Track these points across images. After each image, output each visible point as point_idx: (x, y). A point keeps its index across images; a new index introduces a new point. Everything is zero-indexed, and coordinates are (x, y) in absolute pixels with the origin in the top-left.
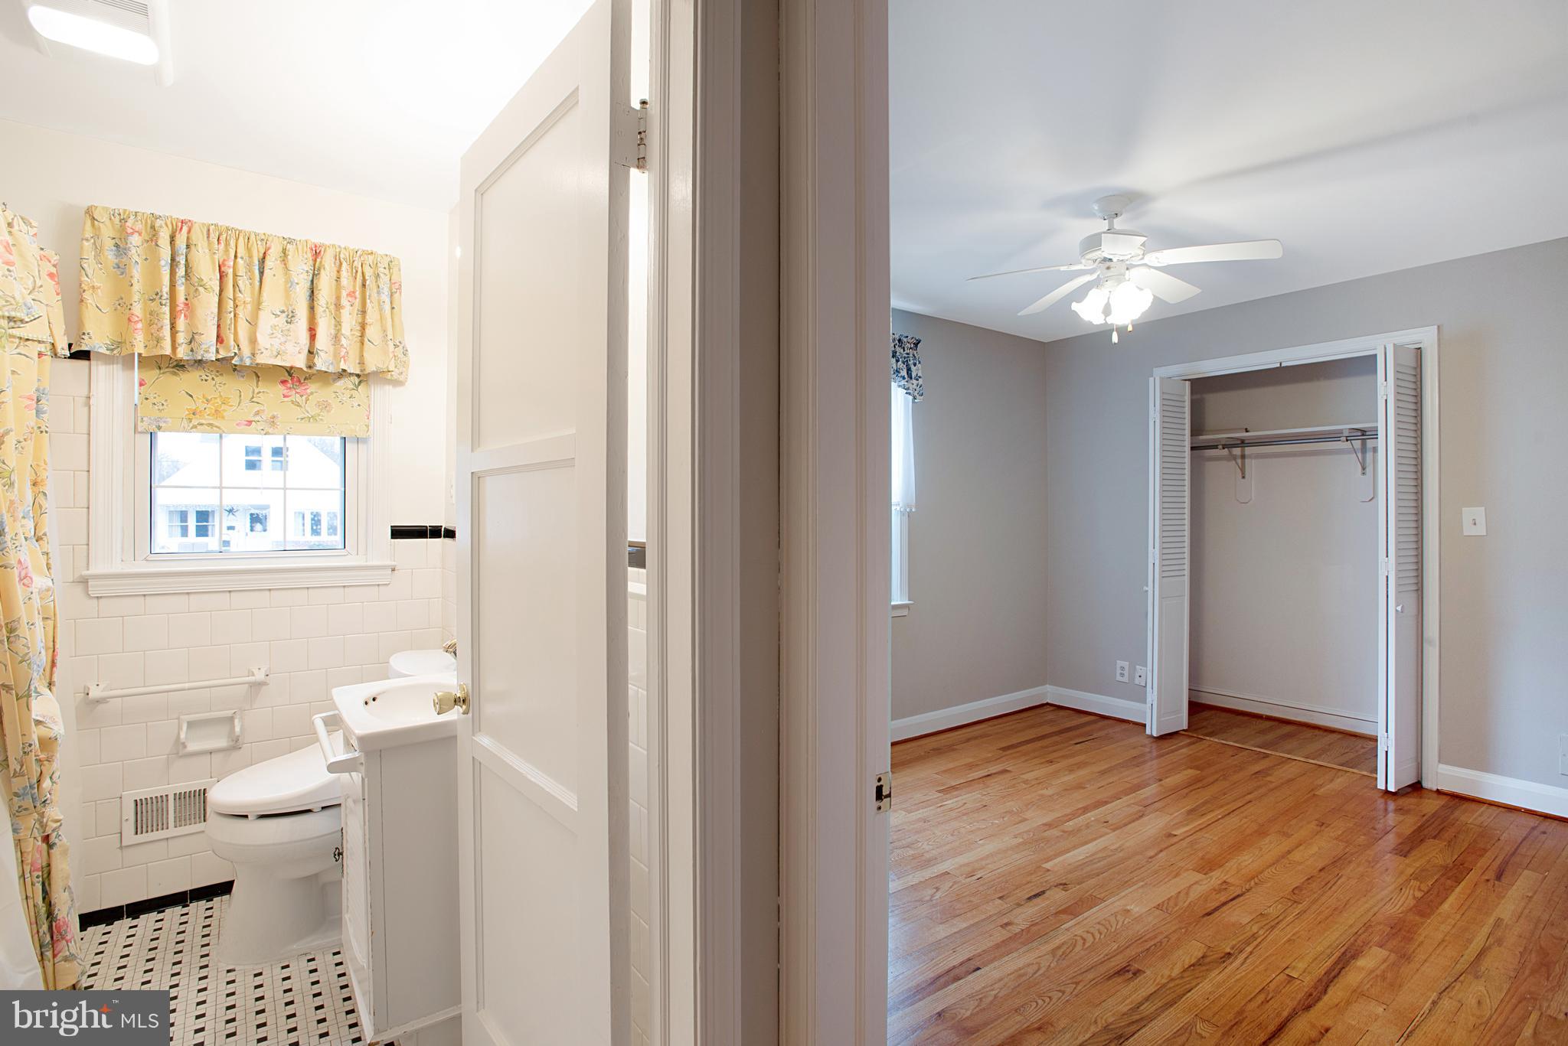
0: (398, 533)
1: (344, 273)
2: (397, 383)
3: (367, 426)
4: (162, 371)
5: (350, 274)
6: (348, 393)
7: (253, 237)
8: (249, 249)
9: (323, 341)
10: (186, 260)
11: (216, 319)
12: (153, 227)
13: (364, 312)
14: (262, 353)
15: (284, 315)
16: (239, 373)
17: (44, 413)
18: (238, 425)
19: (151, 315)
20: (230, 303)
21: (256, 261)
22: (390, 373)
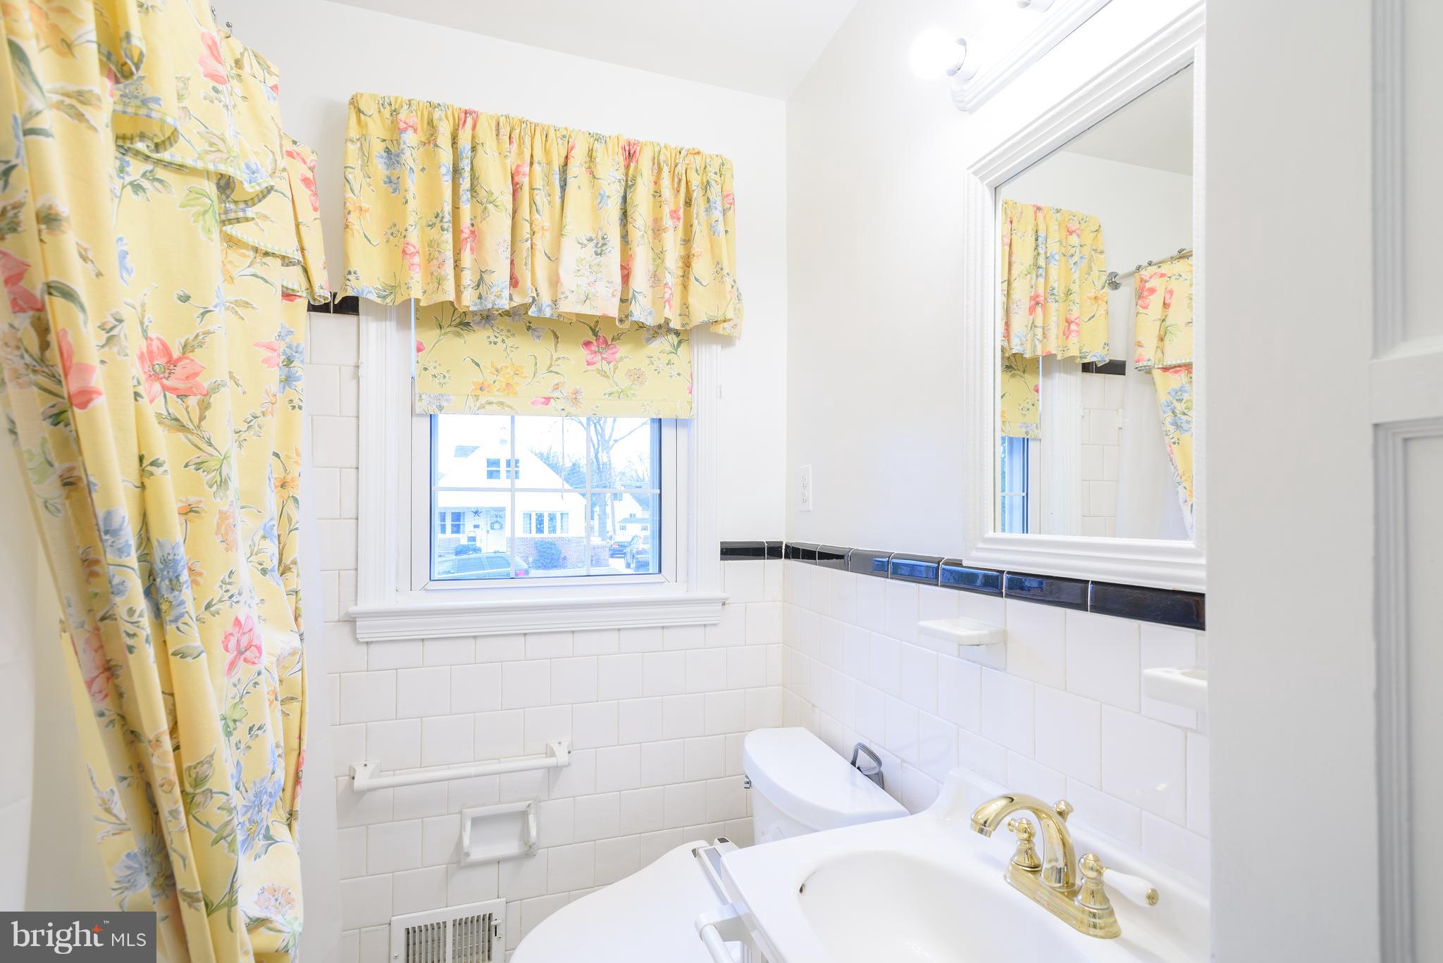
0: (731, 552)
1: (666, 182)
2: (727, 341)
3: (690, 403)
4: (443, 331)
5: (671, 184)
6: (665, 358)
7: (552, 134)
8: (546, 152)
9: (640, 281)
10: (472, 169)
11: (509, 250)
12: (431, 121)
13: (688, 239)
14: (567, 297)
15: (592, 244)
16: (534, 330)
17: (298, 379)
18: (533, 403)
19: (430, 245)
20: (526, 228)
21: (556, 167)
22: (725, 325)
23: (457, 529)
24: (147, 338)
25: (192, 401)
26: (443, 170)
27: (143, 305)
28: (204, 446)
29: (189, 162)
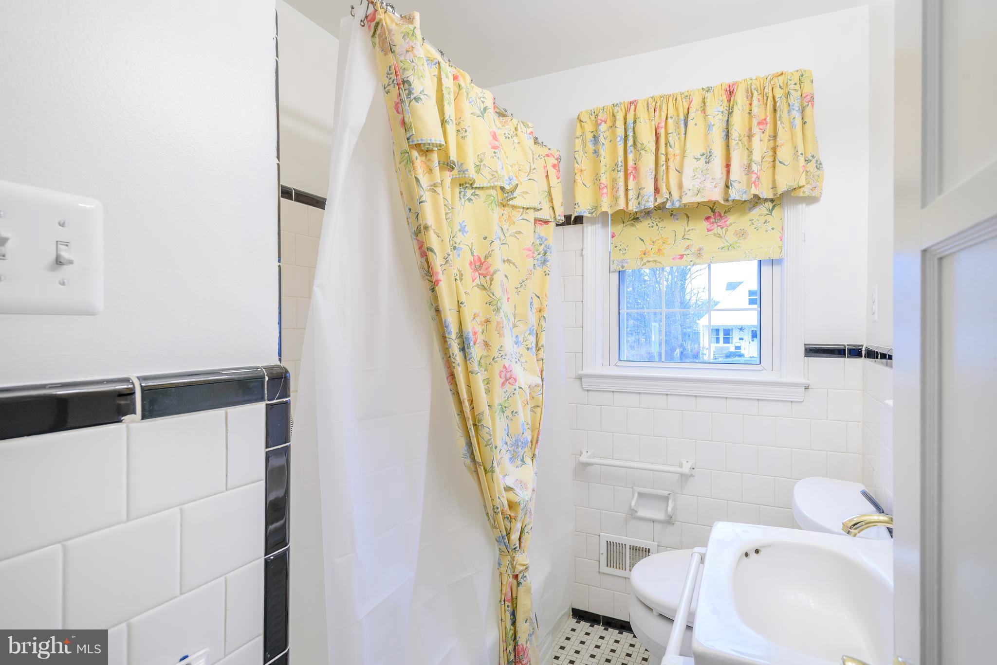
0: (813, 351)
1: (756, 103)
2: (811, 200)
3: (781, 247)
4: (625, 225)
5: (761, 103)
6: (762, 219)
7: (679, 98)
8: (677, 109)
9: (737, 173)
10: (634, 133)
11: (654, 173)
12: (613, 115)
13: (775, 137)
14: (687, 194)
15: (704, 157)
16: (675, 215)
17: (548, 261)
18: (673, 259)
19: (613, 181)
20: (662, 158)
21: (682, 117)
22: (802, 189)
23: (727, 340)
24: (473, 256)
25: (488, 278)
26: (619, 139)
27: (472, 244)
28: (491, 295)
29: (485, 185)
